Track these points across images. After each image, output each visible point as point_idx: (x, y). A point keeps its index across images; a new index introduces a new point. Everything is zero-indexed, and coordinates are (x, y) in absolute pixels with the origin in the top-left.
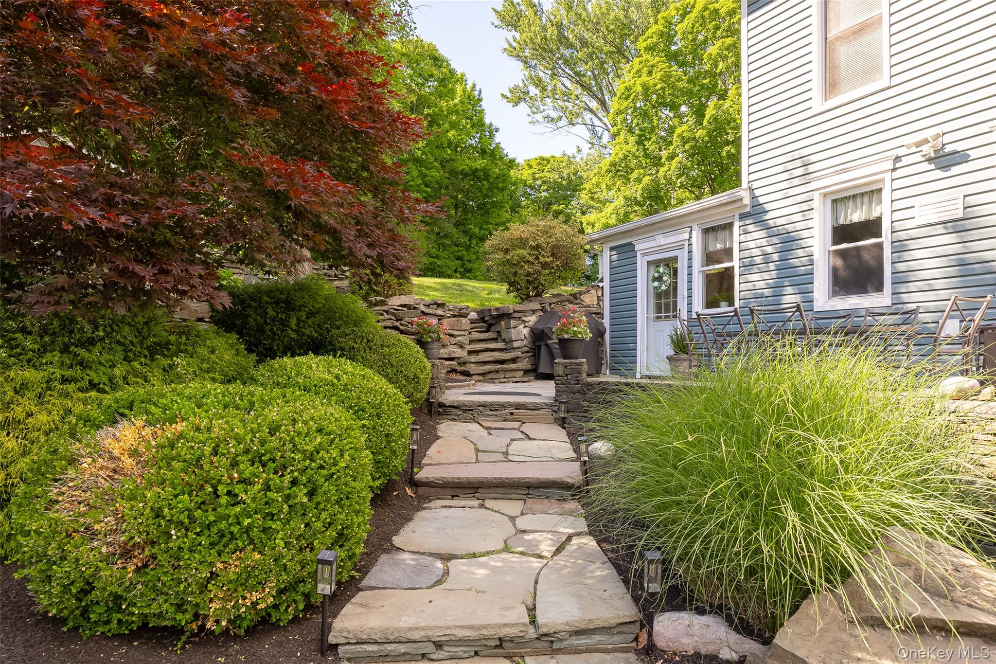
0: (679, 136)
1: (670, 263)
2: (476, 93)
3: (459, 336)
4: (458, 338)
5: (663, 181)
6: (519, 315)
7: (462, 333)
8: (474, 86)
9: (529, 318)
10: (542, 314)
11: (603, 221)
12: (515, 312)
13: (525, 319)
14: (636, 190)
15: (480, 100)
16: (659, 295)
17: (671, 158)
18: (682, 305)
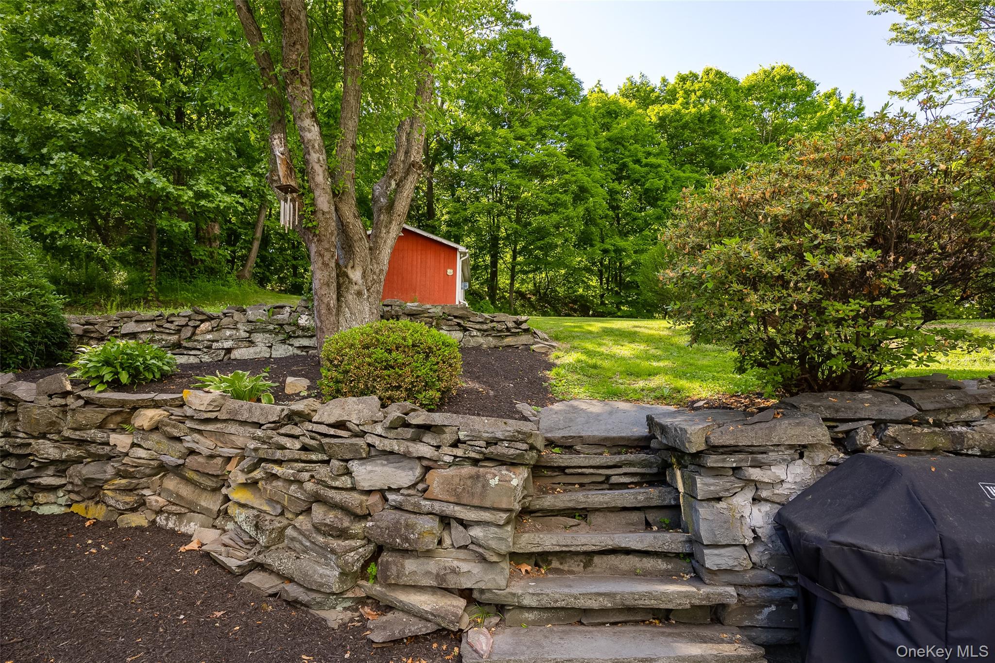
3: (478, 523)
4: (477, 532)
6: (731, 461)
7: (486, 516)
9: (779, 471)
10: (839, 456)
12: (713, 449)
13: (755, 473)
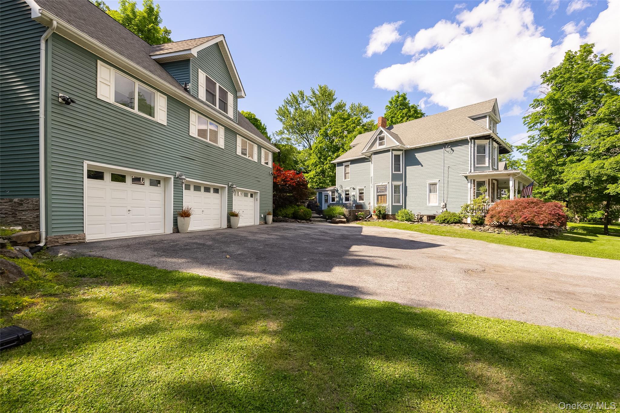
0: (329, 160)
1: (327, 196)
2: (265, 127)
5: (325, 169)
8: (264, 125)
11: (310, 176)
14: (318, 170)
15: (266, 129)
16: (326, 200)
17: (327, 164)
18: (329, 201)
